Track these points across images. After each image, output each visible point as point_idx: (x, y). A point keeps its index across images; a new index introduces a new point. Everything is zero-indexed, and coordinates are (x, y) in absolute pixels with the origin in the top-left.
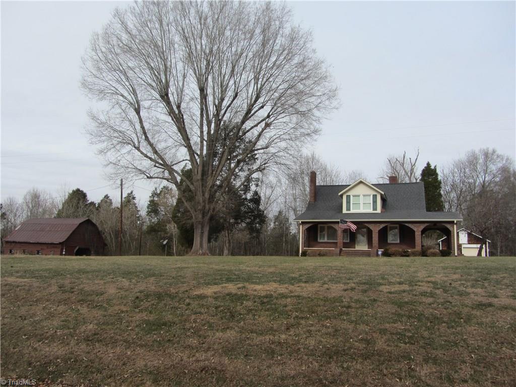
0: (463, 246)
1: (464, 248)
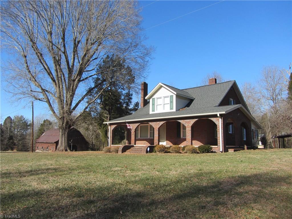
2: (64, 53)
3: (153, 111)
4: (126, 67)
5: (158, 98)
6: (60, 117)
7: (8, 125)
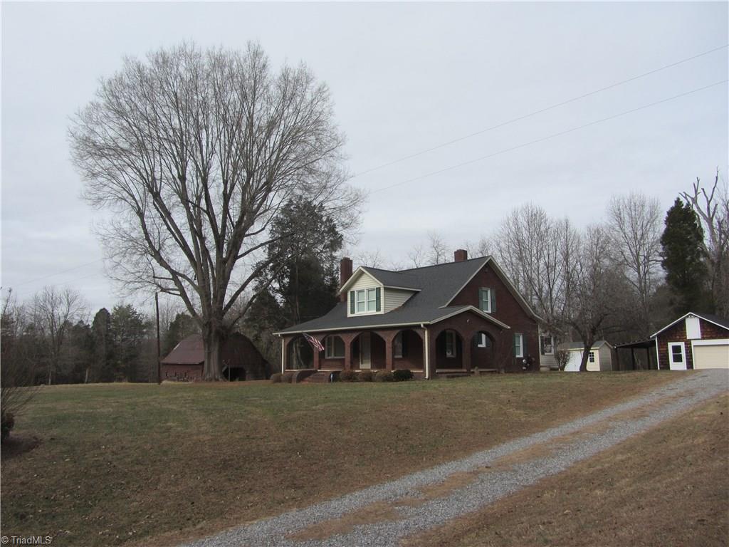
0: (693, 343)
1: (694, 346)
2: (207, 212)
3: (353, 312)
4: (324, 219)
5: (359, 292)
6: (205, 322)
7: (103, 327)
